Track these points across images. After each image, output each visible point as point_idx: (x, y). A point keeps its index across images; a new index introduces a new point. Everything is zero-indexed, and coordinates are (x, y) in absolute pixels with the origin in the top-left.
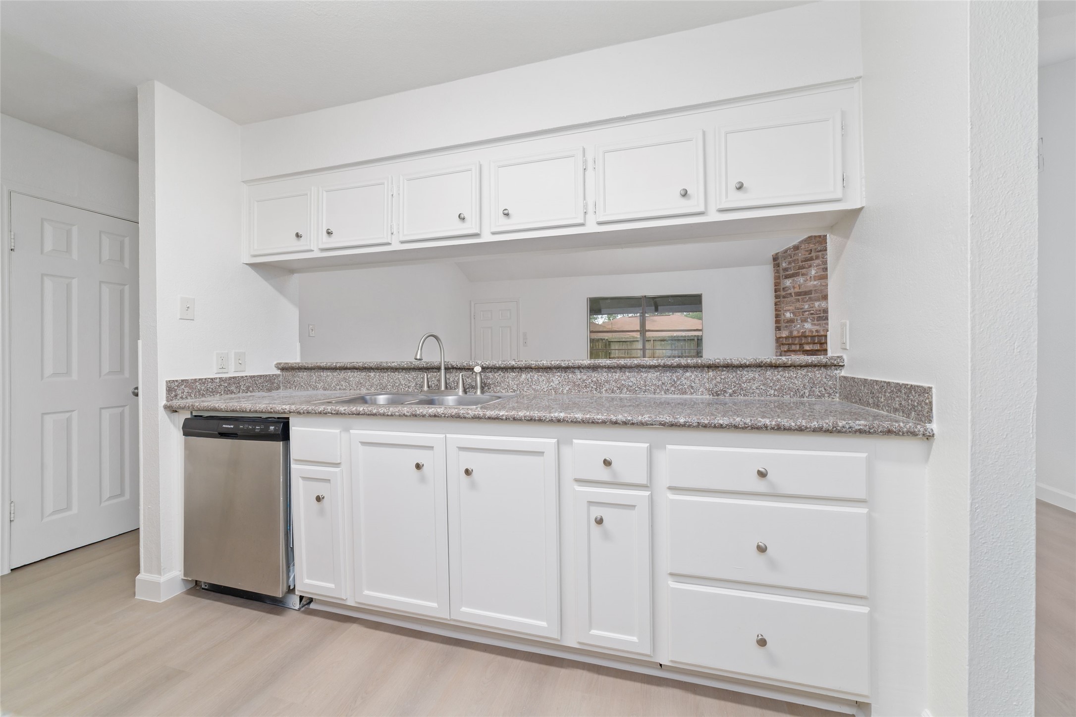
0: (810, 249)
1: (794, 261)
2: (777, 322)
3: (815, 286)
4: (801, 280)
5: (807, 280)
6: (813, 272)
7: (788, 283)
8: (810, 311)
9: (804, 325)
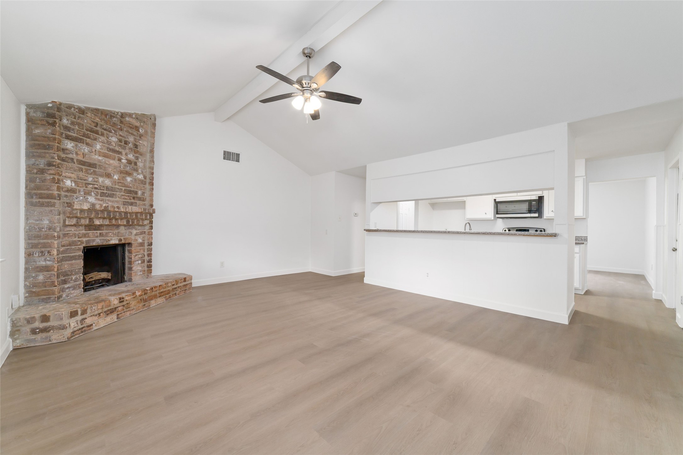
0: (96, 121)
1: (79, 124)
3: (99, 161)
4: (85, 148)
5: (92, 152)
7: (69, 145)
8: (94, 185)
9: (88, 198)
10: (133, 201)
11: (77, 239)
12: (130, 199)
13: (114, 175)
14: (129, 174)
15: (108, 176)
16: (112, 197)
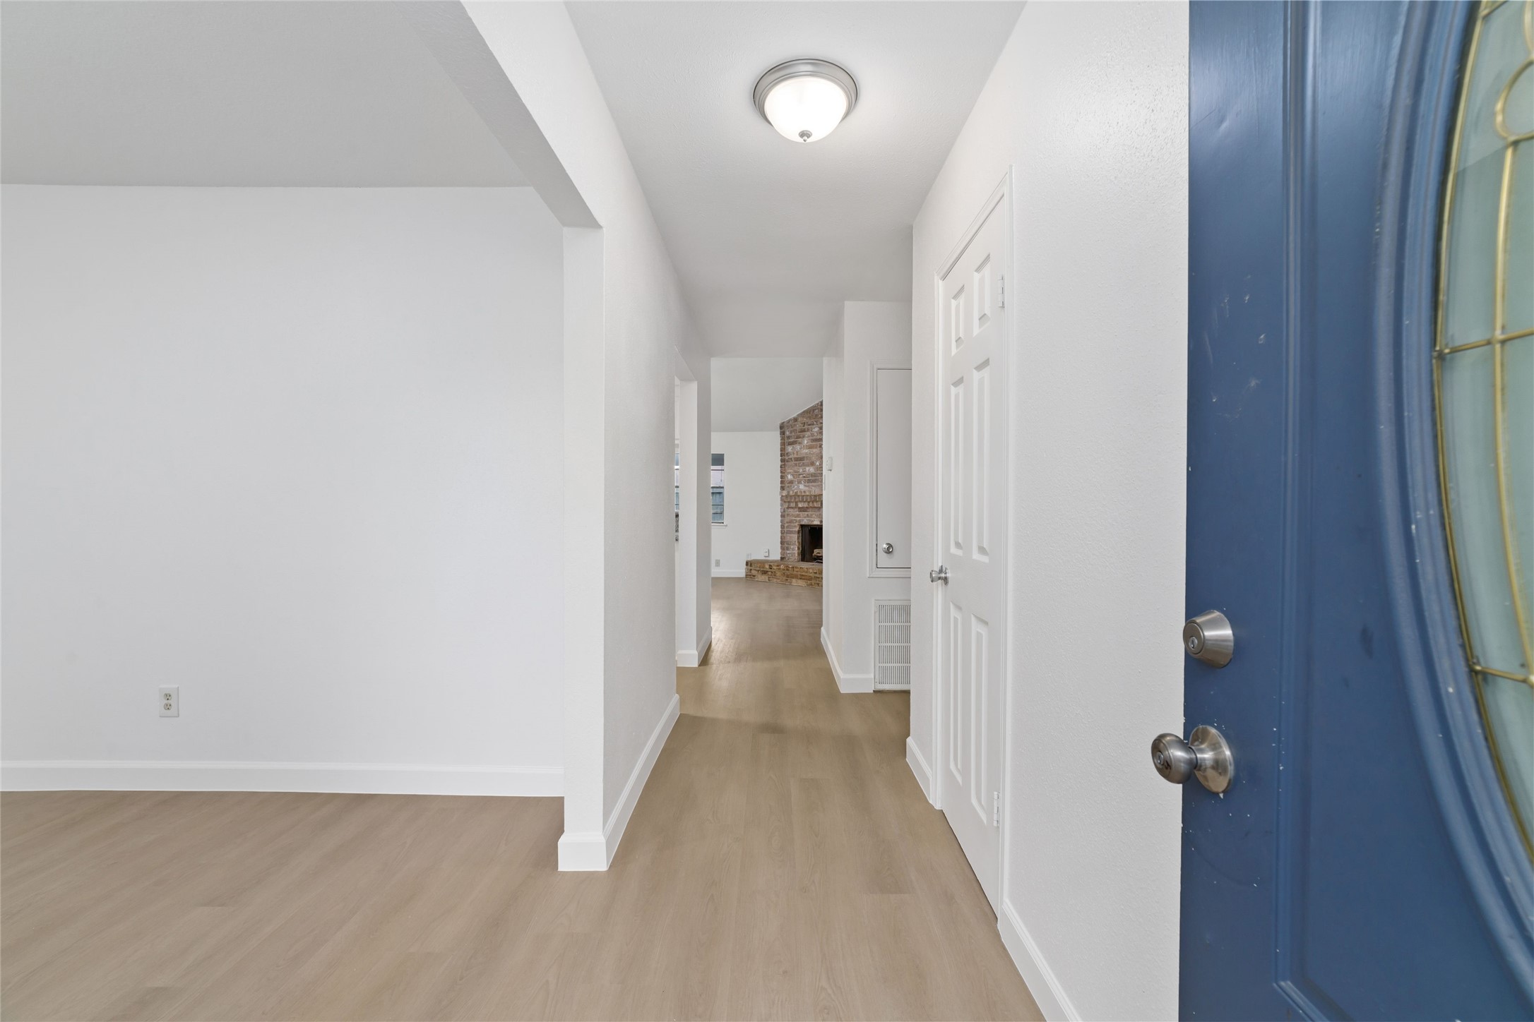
0: (803, 422)
1: (794, 431)
2: (782, 482)
3: (806, 453)
4: (798, 447)
5: (802, 448)
6: (806, 442)
7: (790, 449)
8: (803, 474)
9: (799, 486)
11: (795, 518)
13: (816, 462)
15: (812, 464)
16: (815, 482)
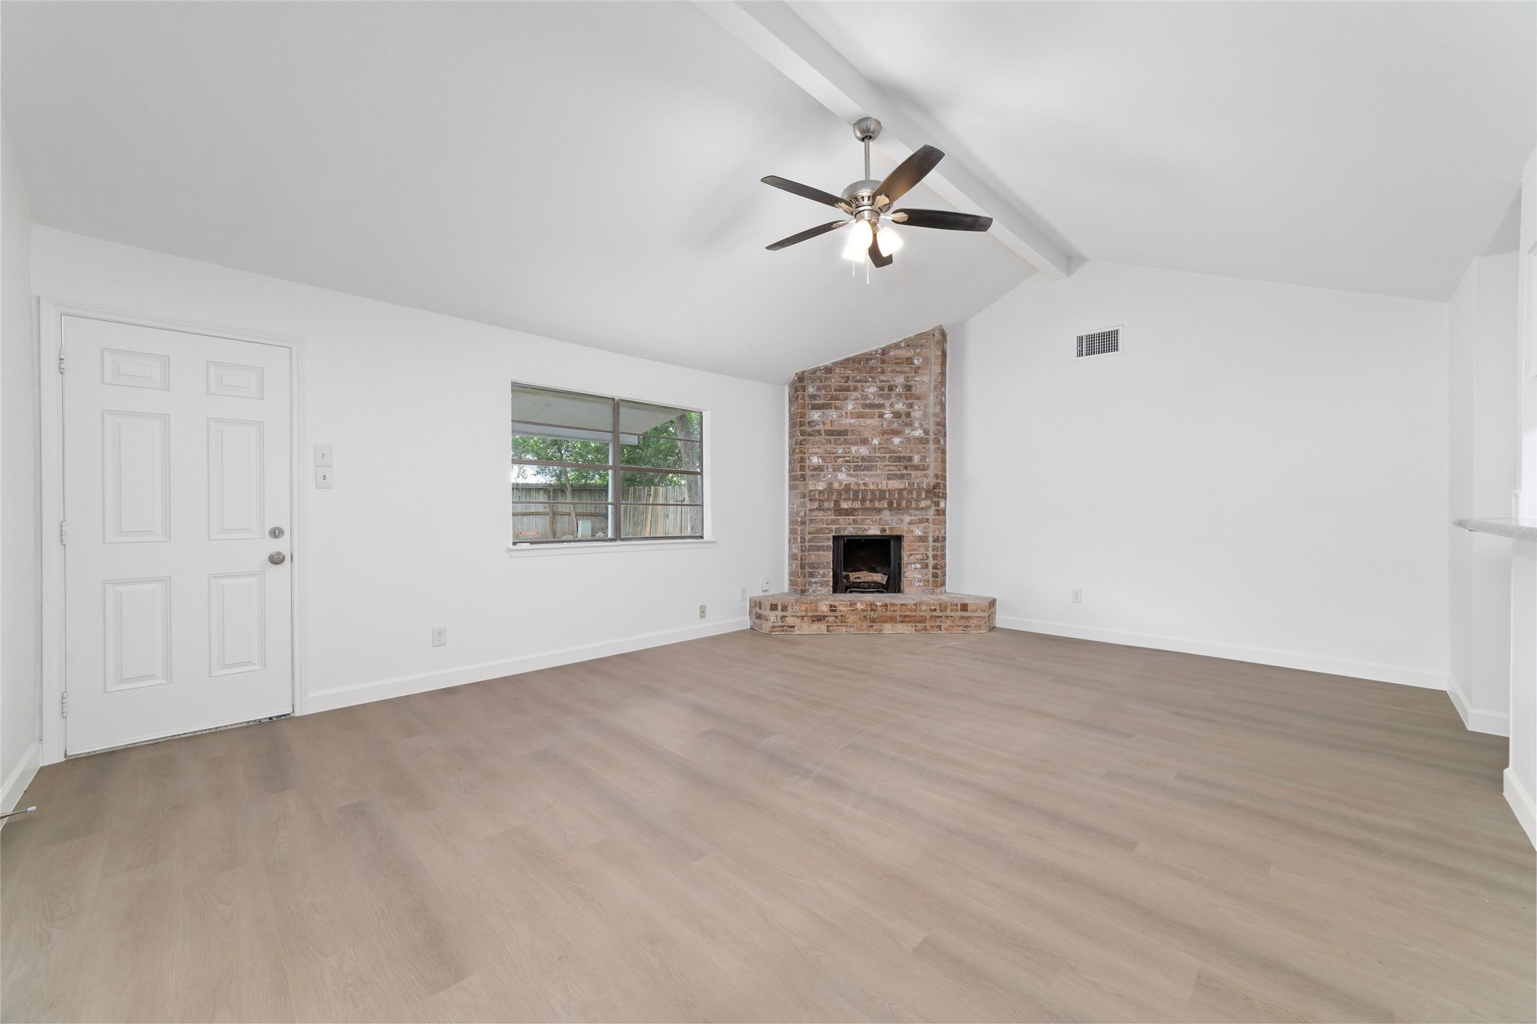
0: (846, 375)
1: (825, 387)
2: (794, 469)
3: (852, 425)
4: (834, 414)
5: (842, 416)
6: (850, 407)
7: (816, 415)
8: (845, 457)
9: (837, 476)
10: (905, 472)
11: (825, 526)
12: (900, 470)
13: (872, 439)
14: (896, 433)
15: (865, 442)
16: (871, 470)
